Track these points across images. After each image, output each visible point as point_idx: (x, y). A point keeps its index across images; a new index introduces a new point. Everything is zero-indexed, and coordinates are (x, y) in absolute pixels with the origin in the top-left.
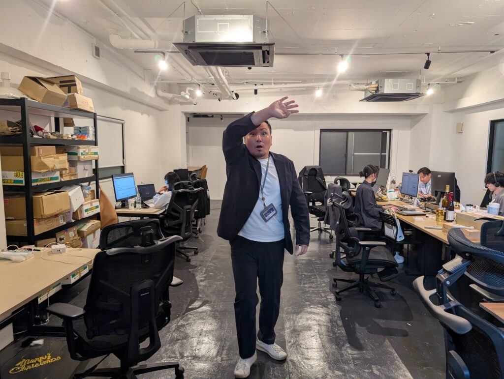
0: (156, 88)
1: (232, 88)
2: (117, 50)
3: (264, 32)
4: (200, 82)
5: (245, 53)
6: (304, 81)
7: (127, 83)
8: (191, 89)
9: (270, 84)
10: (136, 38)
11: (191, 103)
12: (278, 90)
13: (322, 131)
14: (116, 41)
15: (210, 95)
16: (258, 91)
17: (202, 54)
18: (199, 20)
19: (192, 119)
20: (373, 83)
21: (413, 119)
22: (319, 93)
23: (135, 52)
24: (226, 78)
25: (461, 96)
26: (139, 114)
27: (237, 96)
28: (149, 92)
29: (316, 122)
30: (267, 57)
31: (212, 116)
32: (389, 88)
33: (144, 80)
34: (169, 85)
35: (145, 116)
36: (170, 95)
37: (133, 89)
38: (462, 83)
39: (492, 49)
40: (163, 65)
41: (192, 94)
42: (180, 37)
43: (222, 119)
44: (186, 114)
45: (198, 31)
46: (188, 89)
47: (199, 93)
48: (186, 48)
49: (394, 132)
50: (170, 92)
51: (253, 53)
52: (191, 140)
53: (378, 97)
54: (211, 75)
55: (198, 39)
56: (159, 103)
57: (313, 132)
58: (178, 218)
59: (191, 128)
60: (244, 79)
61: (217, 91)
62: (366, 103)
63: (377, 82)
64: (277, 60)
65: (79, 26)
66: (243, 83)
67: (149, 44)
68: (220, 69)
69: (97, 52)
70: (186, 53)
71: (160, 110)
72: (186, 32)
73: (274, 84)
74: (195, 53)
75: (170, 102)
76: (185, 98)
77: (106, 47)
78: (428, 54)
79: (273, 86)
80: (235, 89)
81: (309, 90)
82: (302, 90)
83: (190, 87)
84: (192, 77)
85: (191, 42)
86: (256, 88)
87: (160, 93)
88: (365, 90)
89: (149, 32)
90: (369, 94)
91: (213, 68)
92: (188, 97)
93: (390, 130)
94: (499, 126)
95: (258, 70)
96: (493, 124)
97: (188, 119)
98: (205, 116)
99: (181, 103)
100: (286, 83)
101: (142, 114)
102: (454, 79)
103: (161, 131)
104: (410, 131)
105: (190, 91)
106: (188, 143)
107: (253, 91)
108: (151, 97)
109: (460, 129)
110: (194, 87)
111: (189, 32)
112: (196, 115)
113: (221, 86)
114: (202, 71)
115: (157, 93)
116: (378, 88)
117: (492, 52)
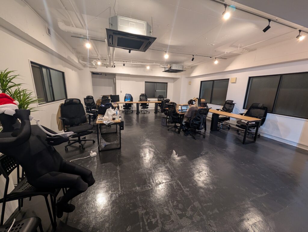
0: (78, 58)
3: (150, 32)
4: (99, 58)
7: (66, 53)
8: (96, 61)
11: (95, 67)
13: (145, 82)
14: (62, 26)
15: (104, 65)
16: (125, 65)
18: (120, 18)
20: (169, 65)
22: (148, 68)
23: (72, 36)
25: (192, 72)
26: (71, 70)
28: (76, 60)
29: (143, 79)
31: (101, 74)
32: (174, 67)
33: (73, 53)
34: (83, 58)
35: (74, 71)
36: (85, 63)
37: (69, 57)
38: (192, 68)
40: (88, 46)
43: (106, 75)
44: (92, 72)
47: (99, 63)
51: (143, 42)
52: (94, 84)
54: (109, 54)
56: (80, 66)
57: (142, 82)
60: (119, 59)
66: (119, 61)
69: (49, 31)
70: (110, 37)
71: (80, 69)
73: (132, 62)
75: (84, 66)
76: (93, 65)
78: (193, 55)
79: (132, 63)
80: (116, 63)
81: (144, 66)
83: (95, 60)
87: (81, 61)
88: (165, 68)
90: (167, 69)
93: (167, 83)
94: (203, 83)
96: (201, 82)
97: (92, 75)
98: (98, 74)
99: (90, 67)
101: (72, 70)
102: (190, 67)
103: (81, 78)
104: (173, 84)
105: (95, 62)
107: (123, 64)
108: (76, 62)
109: (190, 83)
110: (97, 61)
115: (79, 61)
116: (170, 67)
117: (211, 57)
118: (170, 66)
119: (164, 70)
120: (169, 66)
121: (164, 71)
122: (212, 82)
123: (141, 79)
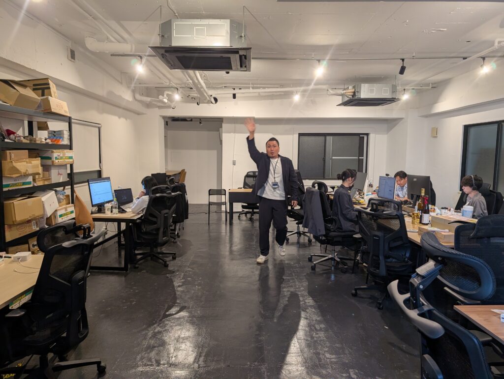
0: (134, 92)
1: (211, 92)
2: (92, 53)
3: (241, 36)
4: (178, 86)
5: (222, 57)
6: (282, 86)
7: (103, 86)
8: (170, 93)
9: (249, 88)
10: (111, 41)
11: (169, 107)
12: (257, 94)
13: (300, 135)
14: (92, 44)
15: (188, 99)
16: (237, 96)
17: (178, 57)
18: (176, 24)
19: (170, 122)
20: (350, 87)
21: (389, 123)
22: (297, 98)
23: (111, 55)
24: (205, 83)
25: (435, 101)
26: (117, 118)
27: (216, 100)
28: (127, 96)
29: (295, 126)
30: (244, 62)
31: (191, 119)
32: (365, 92)
33: (121, 83)
34: (147, 88)
35: (123, 120)
36: (148, 99)
37: (111, 93)
38: (436, 89)
39: (464, 56)
40: (140, 69)
41: (170, 98)
42: (156, 41)
43: (200, 123)
44: (164, 117)
45: (174, 34)
46: (166, 92)
47: (177, 97)
48: (163, 51)
49: (371, 136)
50: (148, 96)
51: (230, 58)
52: (170, 144)
53: (355, 101)
54: (189, 79)
55: (175, 43)
56: (137, 107)
57: (291, 136)
58: (155, 223)
59: (169, 132)
60: (222, 84)
61: (196, 95)
62: (343, 107)
63: (354, 87)
64: (254, 64)
65: (53, 29)
66: (221, 88)
67: (126, 48)
68: (198, 73)
69: (73, 55)
70: (163, 57)
71: (138, 114)
72: (163, 36)
73: (253, 88)
74: (172, 57)
75: (148, 106)
76: (164, 103)
77: (81, 49)
78: (403, 60)
79: (251, 90)
80: (213, 93)
81: (288, 95)
82: (280, 94)
83: (168, 91)
84: (170, 80)
85: (168, 46)
86: (234, 92)
87: (138, 97)
88: (342, 95)
89: (126, 36)
90: (346, 99)
91: (191, 72)
92: (166, 100)
93: (367, 135)
94: (472, 131)
95: (235, 74)
96: (467, 128)
97: (167, 123)
98: (184, 119)
99: (160, 107)
100: (264, 88)
101: (119, 118)
102: (428, 85)
103: (139, 133)
104: (386, 136)
105: (168, 95)
106: (166, 146)
107: (232, 96)
108: (128, 101)
109: (435, 133)
110: (172, 91)
111: (166, 36)
112: (175, 119)
113: (199, 90)
114: (179, 75)
115: (134, 97)
116: (354, 93)
117: (465, 58)
118: (354, 90)
119: (340, 100)
120: (351, 90)
121: (341, 102)
122: (496, 126)
123: (288, 127)
